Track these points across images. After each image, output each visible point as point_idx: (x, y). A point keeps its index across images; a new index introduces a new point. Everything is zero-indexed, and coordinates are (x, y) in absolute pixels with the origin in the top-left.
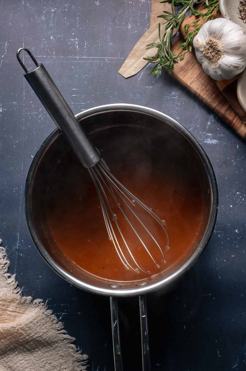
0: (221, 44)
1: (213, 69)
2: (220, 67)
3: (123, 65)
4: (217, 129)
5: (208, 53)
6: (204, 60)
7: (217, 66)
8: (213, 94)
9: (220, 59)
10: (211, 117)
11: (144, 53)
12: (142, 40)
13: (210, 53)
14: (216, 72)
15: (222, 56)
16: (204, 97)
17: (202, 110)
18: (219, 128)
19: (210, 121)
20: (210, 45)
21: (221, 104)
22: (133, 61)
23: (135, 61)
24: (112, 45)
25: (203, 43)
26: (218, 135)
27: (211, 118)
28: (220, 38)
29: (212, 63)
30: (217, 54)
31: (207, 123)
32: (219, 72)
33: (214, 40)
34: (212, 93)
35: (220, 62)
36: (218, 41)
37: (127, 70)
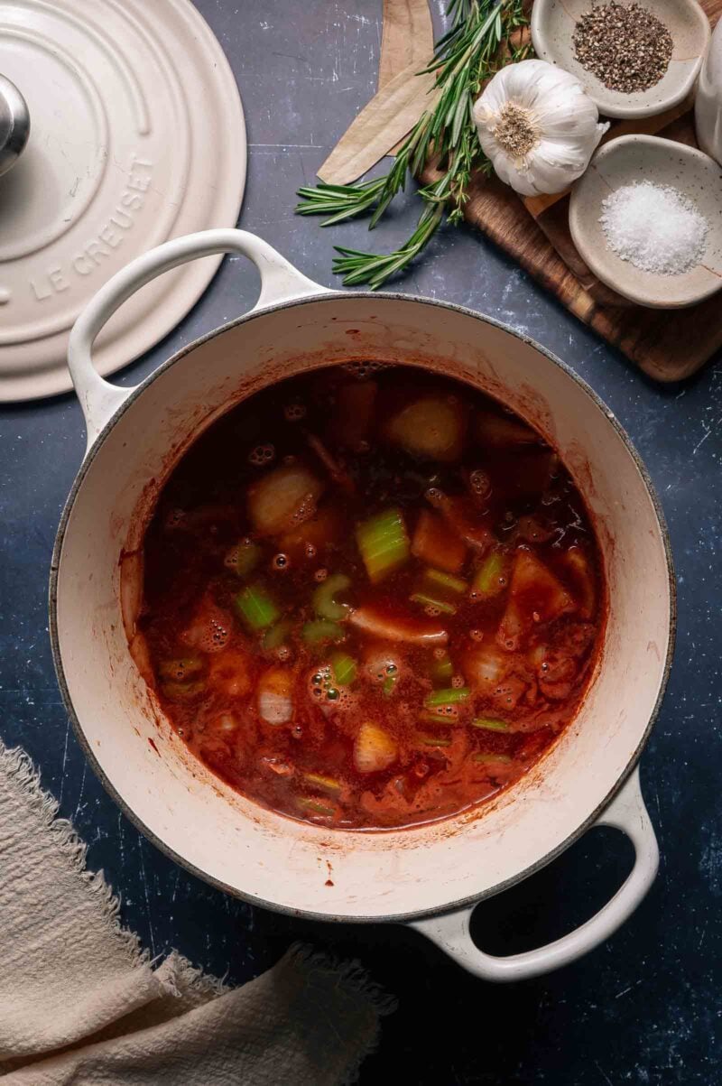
0: (533, 116)
1: (518, 171)
2: (531, 167)
3: (328, 161)
4: (525, 301)
5: (506, 136)
6: (497, 151)
7: (526, 165)
8: (517, 224)
9: (533, 150)
10: (514, 276)
11: (376, 135)
12: (371, 106)
13: (511, 136)
14: (523, 178)
15: (537, 143)
16: (498, 231)
17: (494, 260)
18: (530, 299)
19: (511, 284)
20: (509, 119)
21: (535, 247)
22: (350, 151)
23: (353, 153)
24: (296, 118)
25: (496, 115)
26: (528, 315)
27: (512, 277)
28: (531, 104)
29: (515, 158)
30: (525, 137)
31: (504, 289)
32: (531, 178)
33: (519, 108)
34: (515, 222)
35: (531, 155)
36: (527, 110)
37: (334, 173)
